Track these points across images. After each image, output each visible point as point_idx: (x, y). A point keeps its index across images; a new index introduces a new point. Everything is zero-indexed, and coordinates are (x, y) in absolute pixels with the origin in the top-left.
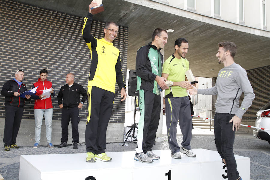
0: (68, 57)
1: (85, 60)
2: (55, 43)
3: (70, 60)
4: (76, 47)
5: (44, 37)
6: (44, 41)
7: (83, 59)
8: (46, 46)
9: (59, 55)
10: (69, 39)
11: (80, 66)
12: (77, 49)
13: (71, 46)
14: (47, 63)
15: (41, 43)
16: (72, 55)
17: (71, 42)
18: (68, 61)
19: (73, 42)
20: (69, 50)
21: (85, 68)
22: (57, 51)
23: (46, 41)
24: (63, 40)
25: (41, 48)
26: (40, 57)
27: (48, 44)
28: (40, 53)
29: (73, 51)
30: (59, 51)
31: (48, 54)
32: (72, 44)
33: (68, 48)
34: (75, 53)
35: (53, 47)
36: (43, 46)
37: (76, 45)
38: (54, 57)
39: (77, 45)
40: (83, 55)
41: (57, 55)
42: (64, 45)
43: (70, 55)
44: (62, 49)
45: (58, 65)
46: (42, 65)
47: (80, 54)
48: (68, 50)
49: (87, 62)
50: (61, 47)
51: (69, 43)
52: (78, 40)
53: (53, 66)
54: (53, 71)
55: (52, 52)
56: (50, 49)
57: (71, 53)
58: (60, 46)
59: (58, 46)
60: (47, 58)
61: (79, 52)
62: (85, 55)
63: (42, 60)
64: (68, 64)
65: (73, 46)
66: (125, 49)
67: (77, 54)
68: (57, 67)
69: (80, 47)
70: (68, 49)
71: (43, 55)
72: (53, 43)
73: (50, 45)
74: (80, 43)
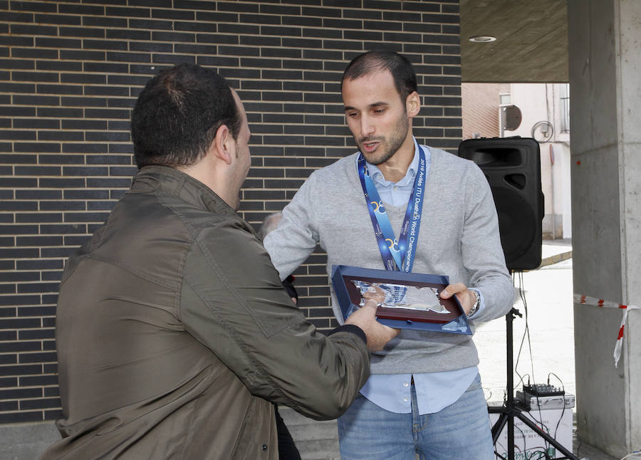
2: (87, 44)
5: (29, 18)
6: (29, 42)
8: (41, 65)
9: (112, 103)
14: (56, 148)
15: (16, 53)
17: (168, 26)
19: (178, 26)
22: (102, 79)
23: (40, 42)
24: (123, 23)
25: (16, 76)
26: (18, 124)
27: (54, 54)
28: (17, 100)
30: (112, 80)
31: (55, 101)
32: (172, 37)
35: (78, 67)
36: (30, 65)
37: (191, 38)
38: (89, 113)
39: (200, 38)
41: (102, 102)
42: (133, 46)
44: (124, 69)
45: (113, 148)
46: (33, 159)
50: (120, 57)
51: (156, 36)
53: (90, 160)
54: (92, 183)
55: (77, 90)
56: (65, 78)
58: (111, 57)
59: (101, 56)
60: (55, 124)
63: (32, 136)
68: (106, 160)
71: (31, 112)
72: (77, 44)
73: (64, 55)
74: (212, 28)
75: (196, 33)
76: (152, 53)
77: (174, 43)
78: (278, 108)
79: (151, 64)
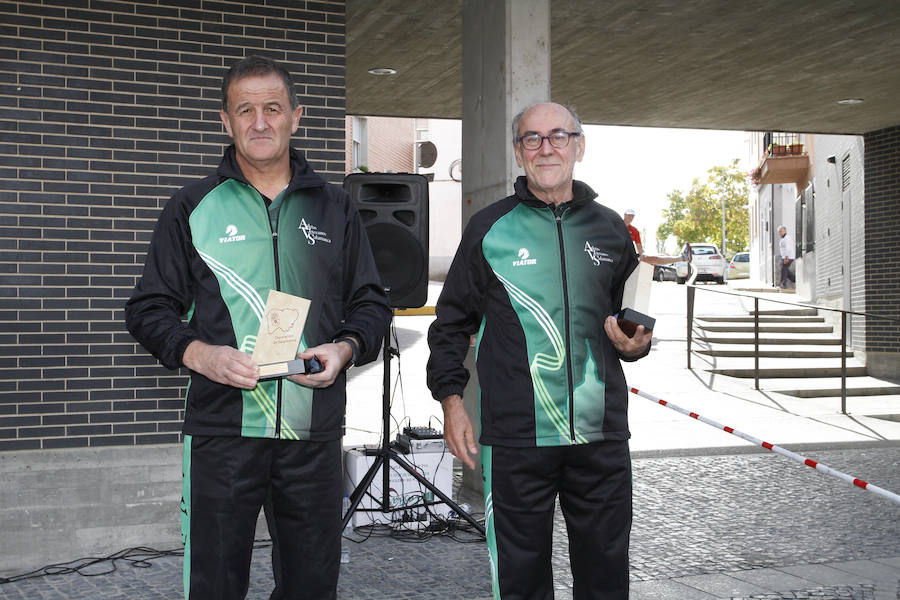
0: (23, 127)
1: (118, 133)
3: (37, 139)
4: (64, 71)
7: (107, 132)
10: (24, 32)
11: (94, 166)
12: (71, 83)
13: (36, 68)
16: (47, 117)
17: (37, 45)
18: (23, 150)
19: (47, 46)
20: (24, 91)
21: (118, 178)
29: (47, 93)
32: (41, 57)
33: (23, 79)
34: (60, 105)
37: (61, 59)
39: (71, 60)
40: (107, 109)
43: (36, 116)
47: (88, 108)
48: (19, 93)
49: (130, 145)
51: (23, 56)
52: (72, 37)
57: (41, 104)
61: (84, 96)
62: (118, 110)
64: (25, 162)
65: (47, 69)
66: (332, 61)
67: (71, 106)
69: (84, 73)
70: (19, 86)
74: (84, 49)
75: (66, 54)
76: (18, 73)
77: (42, 64)
78: (152, 135)
79: (17, 85)
